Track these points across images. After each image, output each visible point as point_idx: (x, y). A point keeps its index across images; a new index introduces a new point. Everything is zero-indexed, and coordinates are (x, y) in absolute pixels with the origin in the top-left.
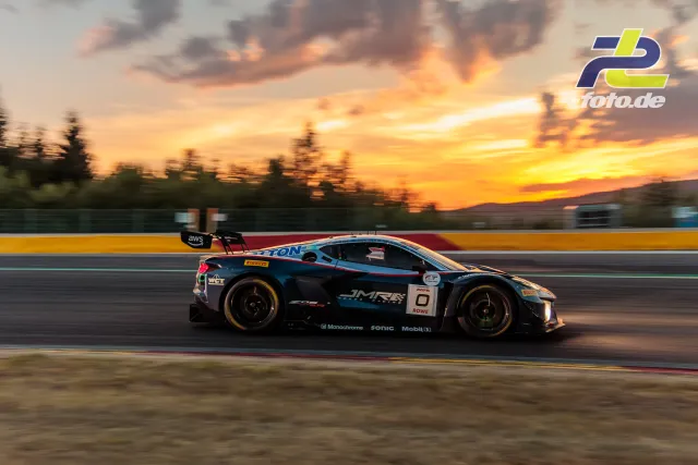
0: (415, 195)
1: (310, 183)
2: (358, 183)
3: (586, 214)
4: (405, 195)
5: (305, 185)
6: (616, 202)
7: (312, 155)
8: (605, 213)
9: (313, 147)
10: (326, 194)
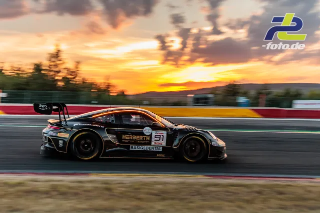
0: (114, 86)
1: (56, 78)
2: (83, 79)
3: (198, 99)
4: (109, 86)
5: (54, 78)
6: (212, 93)
7: (58, 62)
8: (206, 99)
9: (59, 58)
10: (66, 84)
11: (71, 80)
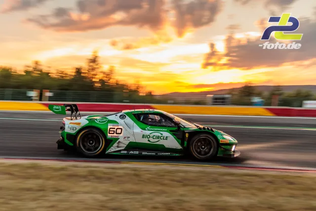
0: (142, 87)
1: (94, 80)
2: (117, 81)
3: (216, 99)
4: (138, 87)
5: (91, 80)
6: (229, 94)
7: (95, 66)
8: (223, 99)
9: (97, 63)
10: (102, 85)
11: (106, 82)
